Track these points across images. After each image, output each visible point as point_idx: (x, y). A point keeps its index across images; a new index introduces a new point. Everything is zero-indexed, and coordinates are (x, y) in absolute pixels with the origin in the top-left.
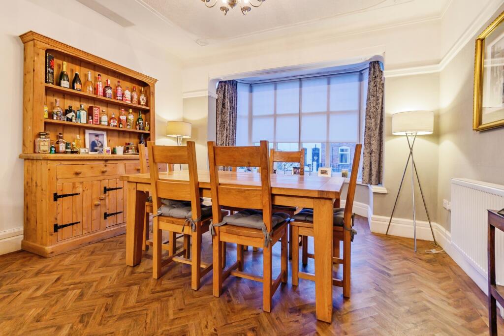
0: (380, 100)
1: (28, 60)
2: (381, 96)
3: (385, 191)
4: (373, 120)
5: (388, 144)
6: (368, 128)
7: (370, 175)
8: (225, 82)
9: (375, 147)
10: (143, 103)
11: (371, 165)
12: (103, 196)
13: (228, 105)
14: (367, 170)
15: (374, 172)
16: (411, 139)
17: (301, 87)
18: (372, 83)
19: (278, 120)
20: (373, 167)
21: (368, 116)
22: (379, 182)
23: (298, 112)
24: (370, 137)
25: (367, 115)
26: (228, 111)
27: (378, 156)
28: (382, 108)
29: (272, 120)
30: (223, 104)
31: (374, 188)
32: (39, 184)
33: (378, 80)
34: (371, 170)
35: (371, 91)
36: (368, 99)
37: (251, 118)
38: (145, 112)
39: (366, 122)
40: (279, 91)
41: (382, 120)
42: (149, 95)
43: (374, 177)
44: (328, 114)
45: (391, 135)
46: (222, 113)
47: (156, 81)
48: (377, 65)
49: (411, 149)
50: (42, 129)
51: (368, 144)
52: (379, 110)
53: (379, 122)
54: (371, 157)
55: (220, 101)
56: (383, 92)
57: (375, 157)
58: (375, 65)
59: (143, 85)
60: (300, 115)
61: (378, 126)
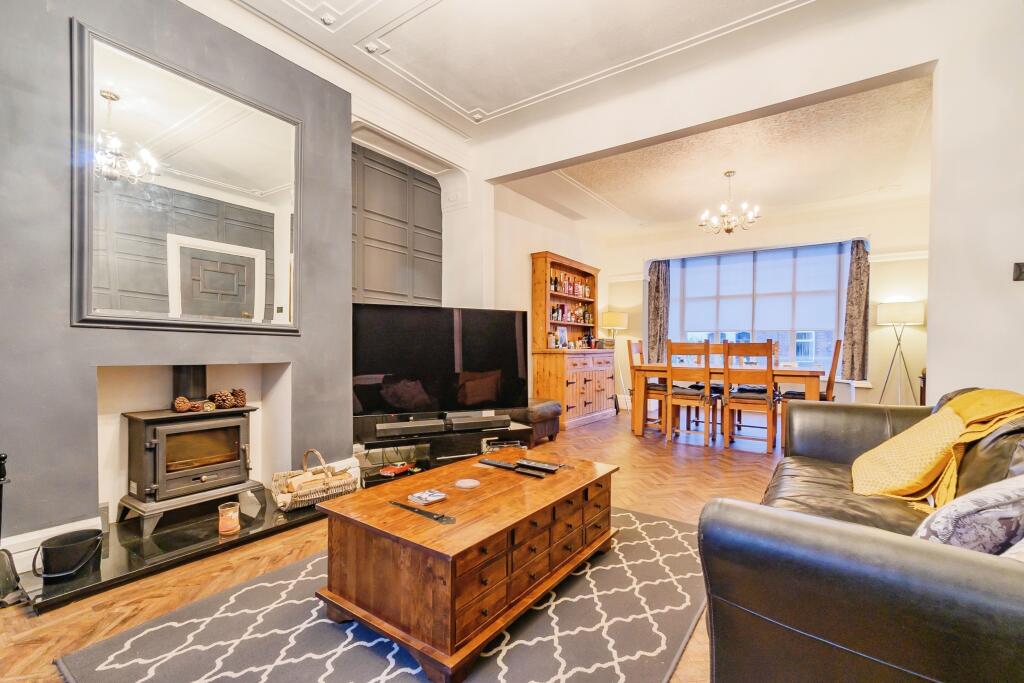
0: (865, 285)
1: (538, 272)
2: (866, 280)
3: (870, 386)
4: (856, 307)
5: (873, 334)
6: (849, 316)
7: (852, 369)
8: (659, 262)
9: (858, 337)
10: (587, 295)
11: (853, 359)
12: (584, 386)
13: (662, 288)
14: (848, 364)
15: (857, 366)
16: (899, 329)
17: (754, 260)
18: (855, 265)
19: (723, 303)
20: (855, 360)
21: (850, 302)
22: (863, 377)
23: (751, 292)
24: (852, 326)
25: (848, 301)
26: (662, 295)
27: (861, 347)
28: (868, 293)
29: (713, 303)
30: (657, 288)
31: (856, 383)
32: (553, 372)
33: (863, 261)
34: (853, 363)
35: (854, 274)
36: (850, 283)
37: (683, 300)
38: (589, 305)
39: (847, 309)
40: (723, 267)
41: (867, 307)
42: (593, 287)
43: (856, 372)
44: (794, 294)
45: (877, 326)
46: (657, 299)
47: (598, 270)
48: (861, 245)
49: (899, 340)
50: (549, 329)
51: (849, 334)
52: (864, 296)
53: (863, 309)
54: (853, 349)
55: (654, 286)
56: (868, 275)
57: (858, 349)
58: (859, 245)
59: (587, 276)
60: (754, 296)
61: (862, 314)
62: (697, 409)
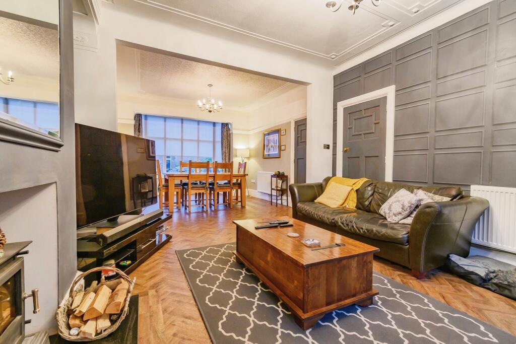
0: (229, 141)
4: (227, 149)
6: (224, 152)
8: (140, 115)
17: (182, 123)
18: (226, 133)
21: (225, 147)
23: (181, 138)
24: (225, 156)
29: (163, 141)
40: (167, 123)
41: (230, 149)
48: (228, 125)
52: (229, 145)
55: (137, 128)
58: (225, 125)
61: (229, 152)
62: (203, 193)
